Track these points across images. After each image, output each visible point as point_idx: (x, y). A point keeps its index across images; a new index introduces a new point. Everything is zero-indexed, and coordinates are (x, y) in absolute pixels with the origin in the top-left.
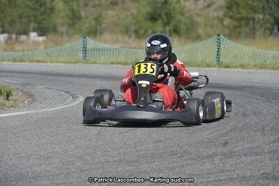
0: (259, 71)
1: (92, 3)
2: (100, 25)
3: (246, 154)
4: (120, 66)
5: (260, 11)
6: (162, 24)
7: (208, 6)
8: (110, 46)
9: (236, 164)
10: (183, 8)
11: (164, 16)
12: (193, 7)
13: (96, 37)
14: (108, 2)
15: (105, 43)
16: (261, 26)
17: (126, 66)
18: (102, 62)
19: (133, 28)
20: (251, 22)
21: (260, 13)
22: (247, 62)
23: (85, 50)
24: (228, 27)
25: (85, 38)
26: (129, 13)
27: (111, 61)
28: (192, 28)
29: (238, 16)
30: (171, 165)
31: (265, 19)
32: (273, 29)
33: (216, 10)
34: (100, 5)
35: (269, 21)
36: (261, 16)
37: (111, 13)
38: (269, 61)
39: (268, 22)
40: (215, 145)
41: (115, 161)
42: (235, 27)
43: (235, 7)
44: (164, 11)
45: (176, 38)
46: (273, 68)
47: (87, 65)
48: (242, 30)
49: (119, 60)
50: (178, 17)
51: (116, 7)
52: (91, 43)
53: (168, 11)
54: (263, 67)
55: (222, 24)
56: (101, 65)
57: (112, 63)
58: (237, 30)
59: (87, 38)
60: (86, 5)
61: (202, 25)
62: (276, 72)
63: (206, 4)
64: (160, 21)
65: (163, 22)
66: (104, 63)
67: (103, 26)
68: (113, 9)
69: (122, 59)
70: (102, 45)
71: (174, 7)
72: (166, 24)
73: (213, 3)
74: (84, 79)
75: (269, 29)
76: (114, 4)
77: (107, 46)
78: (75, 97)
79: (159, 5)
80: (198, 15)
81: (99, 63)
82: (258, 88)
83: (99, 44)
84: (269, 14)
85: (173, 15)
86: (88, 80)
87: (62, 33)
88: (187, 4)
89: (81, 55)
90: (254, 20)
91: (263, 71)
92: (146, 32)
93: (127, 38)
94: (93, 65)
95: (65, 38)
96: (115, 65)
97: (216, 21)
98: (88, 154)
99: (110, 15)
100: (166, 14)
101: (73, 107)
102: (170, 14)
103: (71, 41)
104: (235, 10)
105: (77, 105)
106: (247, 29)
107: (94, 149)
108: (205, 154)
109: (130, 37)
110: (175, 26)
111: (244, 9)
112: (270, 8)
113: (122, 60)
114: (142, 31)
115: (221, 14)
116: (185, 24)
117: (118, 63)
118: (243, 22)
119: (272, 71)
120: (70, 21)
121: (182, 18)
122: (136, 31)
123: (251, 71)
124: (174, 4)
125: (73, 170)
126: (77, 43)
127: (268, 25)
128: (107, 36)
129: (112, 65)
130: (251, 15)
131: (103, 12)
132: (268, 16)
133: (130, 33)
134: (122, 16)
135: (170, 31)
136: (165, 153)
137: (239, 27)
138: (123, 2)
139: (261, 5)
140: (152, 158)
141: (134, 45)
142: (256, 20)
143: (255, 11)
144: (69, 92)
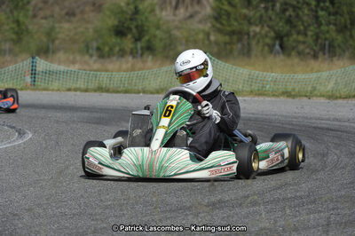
0: (256, 98)
1: (41, 14)
2: (53, 41)
3: (240, 205)
4: (78, 93)
5: (257, 22)
6: (133, 40)
7: (191, 16)
8: (66, 68)
9: (228, 217)
10: (159, 20)
11: (134, 30)
12: (172, 18)
13: (47, 57)
14: (64, 12)
15: (59, 65)
16: (258, 41)
17: (87, 93)
18: (56, 88)
19: (95, 45)
20: (246, 37)
21: (257, 25)
22: (240, 87)
23: (34, 73)
24: (217, 43)
25: (33, 58)
26: (89, 26)
27: (68, 87)
28: (170, 45)
29: (228, 29)
30: (145, 219)
31: (263, 32)
32: (274, 45)
33: (200, 22)
34: (53, 16)
35: (269, 35)
36: (258, 29)
37: (66, 26)
38: (268, 86)
39: (266, 36)
40: (201, 193)
41: (74, 214)
42: (226, 44)
43: (224, 17)
44: (135, 23)
45: (150, 57)
46: (274, 95)
47: (37, 92)
48: (234, 47)
49: (78, 86)
50: (153, 31)
51: (72, 19)
52: (42, 64)
53: (140, 23)
54: (261, 93)
55: (208, 39)
56: (54, 92)
57: (69, 90)
58: (228, 47)
59: (37, 57)
60: (35, 16)
61: (184, 41)
62: (278, 99)
63: (188, 14)
64: (129, 36)
65: (133, 37)
66: (58, 90)
67: (57, 42)
68: (69, 21)
69: (81, 84)
70: (55, 67)
71: (146, 18)
72: (137, 40)
73: (196, 13)
74: (34, 111)
75: (268, 45)
76: (71, 14)
77: (62, 68)
78: (21, 133)
79: (128, 17)
80: (177, 28)
81: (53, 90)
82: (256, 120)
83: (52, 65)
84: (268, 26)
85: (146, 28)
86: (38, 110)
87: (5, 51)
88: (164, 13)
89: (28, 79)
90: (248, 34)
91: (261, 98)
92: (111, 49)
93: (87, 57)
94: (44, 92)
95: (8, 58)
96: (72, 93)
97: (201, 36)
98: (39, 205)
99: (65, 29)
100: (137, 27)
101: (19, 145)
102: (142, 26)
103: (16, 62)
104: (224, 22)
105: (24, 143)
106: (239, 46)
107: (47, 199)
108: (188, 204)
109: (91, 56)
110: (149, 41)
111: (236, 20)
112: (270, 19)
113: (82, 86)
114: (107, 49)
115: (207, 26)
116: (161, 40)
117: (76, 90)
118: (235, 37)
119: (273, 99)
120: (14, 36)
121: (158, 32)
122: (98, 49)
123: (246, 98)
124: (146, 14)
125: (20, 225)
126: (24, 64)
127: (268, 41)
128: (61, 55)
129: (69, 93)
130: (245, 28)
131: (57, 25)
132: (267, 29)
133: (91, 51)
134: (81, 29)
135: (142, 48)
136: (137, 204)
137: (230, 43)
138: (82, 12)
139: (258, 14)
140: (121, 210)
141: (96, 66)
142: (252, 34)
143: (250, 23)
144: (14, 127)
